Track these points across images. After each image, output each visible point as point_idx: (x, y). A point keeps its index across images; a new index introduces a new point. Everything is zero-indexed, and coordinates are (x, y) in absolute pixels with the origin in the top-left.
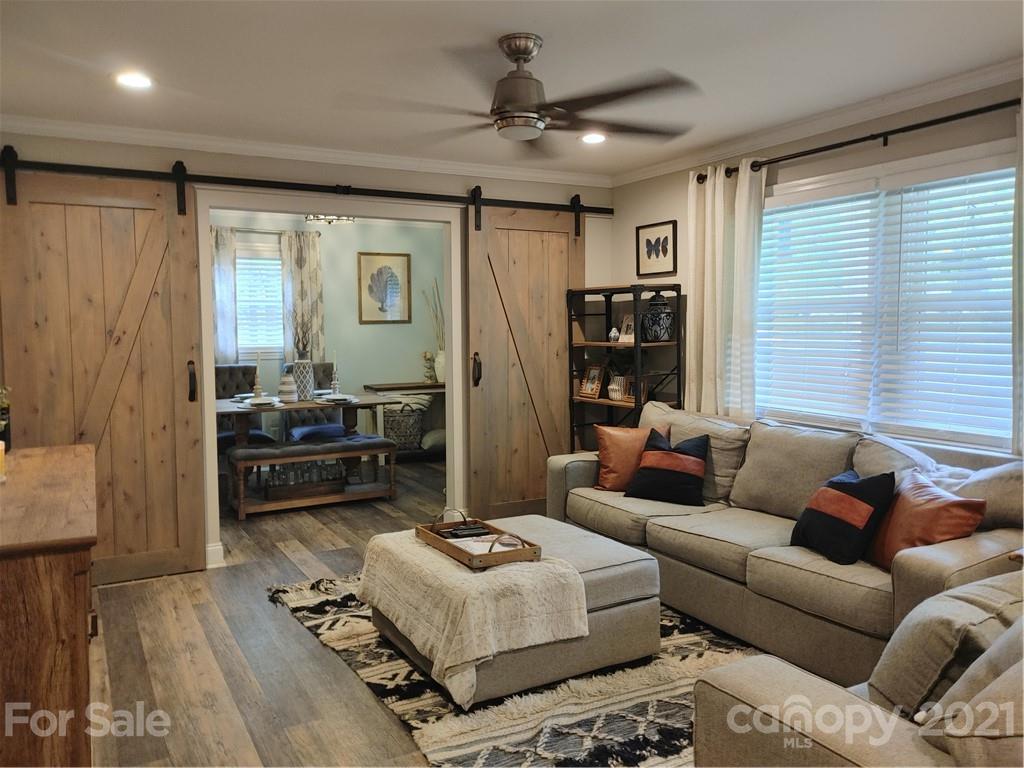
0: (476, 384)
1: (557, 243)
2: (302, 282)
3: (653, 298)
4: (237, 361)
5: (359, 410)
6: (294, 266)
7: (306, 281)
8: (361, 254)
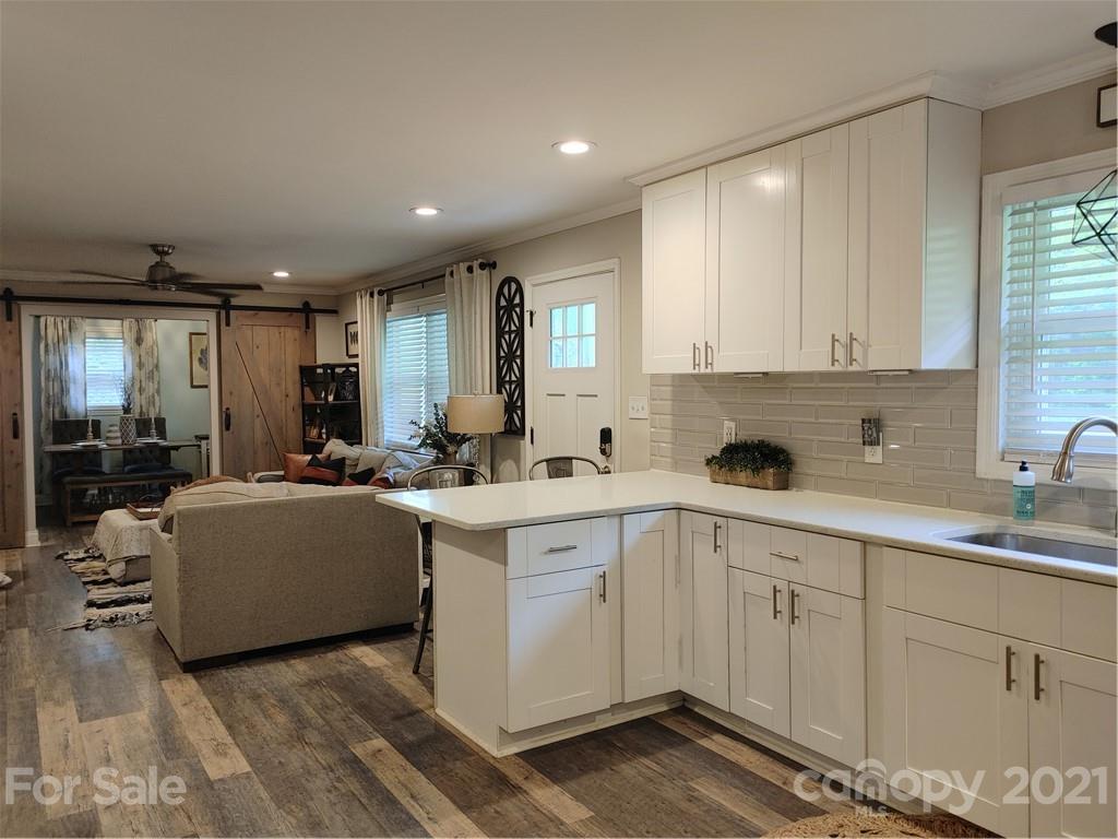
0: (228, 428)
1: (292, 333)
2: (140, 356)
3: (344, 372)
4: (86, 416)
5: (172, 452)
6: (134, 344)
7: (143, 354)
8: (191, 334)
